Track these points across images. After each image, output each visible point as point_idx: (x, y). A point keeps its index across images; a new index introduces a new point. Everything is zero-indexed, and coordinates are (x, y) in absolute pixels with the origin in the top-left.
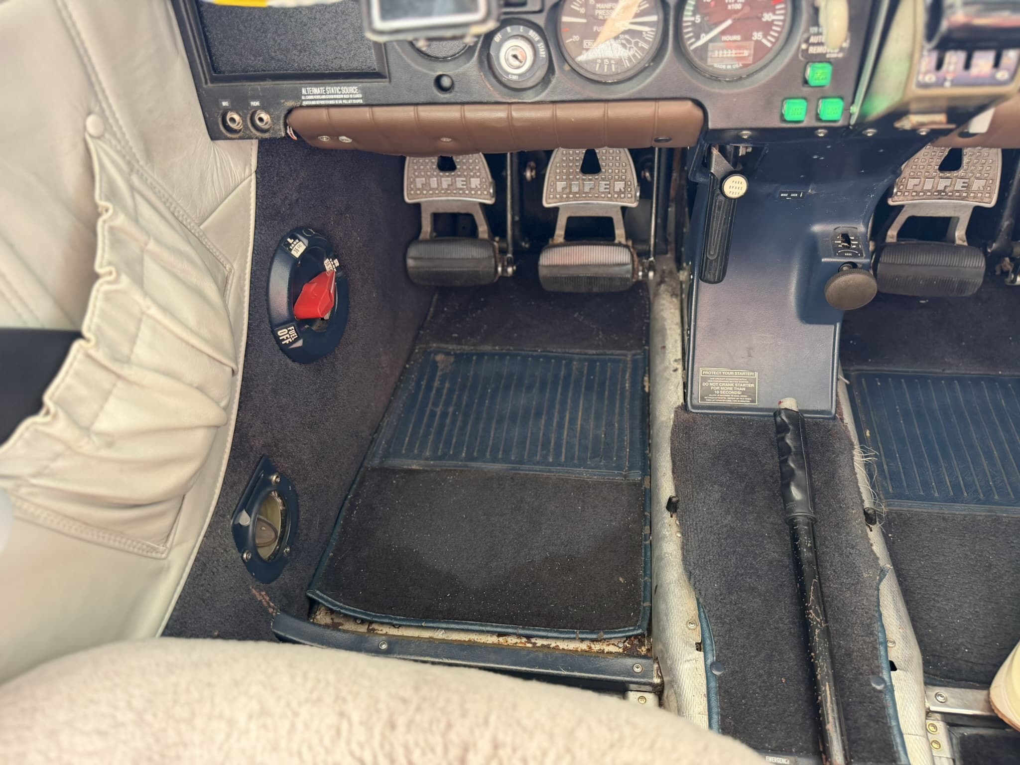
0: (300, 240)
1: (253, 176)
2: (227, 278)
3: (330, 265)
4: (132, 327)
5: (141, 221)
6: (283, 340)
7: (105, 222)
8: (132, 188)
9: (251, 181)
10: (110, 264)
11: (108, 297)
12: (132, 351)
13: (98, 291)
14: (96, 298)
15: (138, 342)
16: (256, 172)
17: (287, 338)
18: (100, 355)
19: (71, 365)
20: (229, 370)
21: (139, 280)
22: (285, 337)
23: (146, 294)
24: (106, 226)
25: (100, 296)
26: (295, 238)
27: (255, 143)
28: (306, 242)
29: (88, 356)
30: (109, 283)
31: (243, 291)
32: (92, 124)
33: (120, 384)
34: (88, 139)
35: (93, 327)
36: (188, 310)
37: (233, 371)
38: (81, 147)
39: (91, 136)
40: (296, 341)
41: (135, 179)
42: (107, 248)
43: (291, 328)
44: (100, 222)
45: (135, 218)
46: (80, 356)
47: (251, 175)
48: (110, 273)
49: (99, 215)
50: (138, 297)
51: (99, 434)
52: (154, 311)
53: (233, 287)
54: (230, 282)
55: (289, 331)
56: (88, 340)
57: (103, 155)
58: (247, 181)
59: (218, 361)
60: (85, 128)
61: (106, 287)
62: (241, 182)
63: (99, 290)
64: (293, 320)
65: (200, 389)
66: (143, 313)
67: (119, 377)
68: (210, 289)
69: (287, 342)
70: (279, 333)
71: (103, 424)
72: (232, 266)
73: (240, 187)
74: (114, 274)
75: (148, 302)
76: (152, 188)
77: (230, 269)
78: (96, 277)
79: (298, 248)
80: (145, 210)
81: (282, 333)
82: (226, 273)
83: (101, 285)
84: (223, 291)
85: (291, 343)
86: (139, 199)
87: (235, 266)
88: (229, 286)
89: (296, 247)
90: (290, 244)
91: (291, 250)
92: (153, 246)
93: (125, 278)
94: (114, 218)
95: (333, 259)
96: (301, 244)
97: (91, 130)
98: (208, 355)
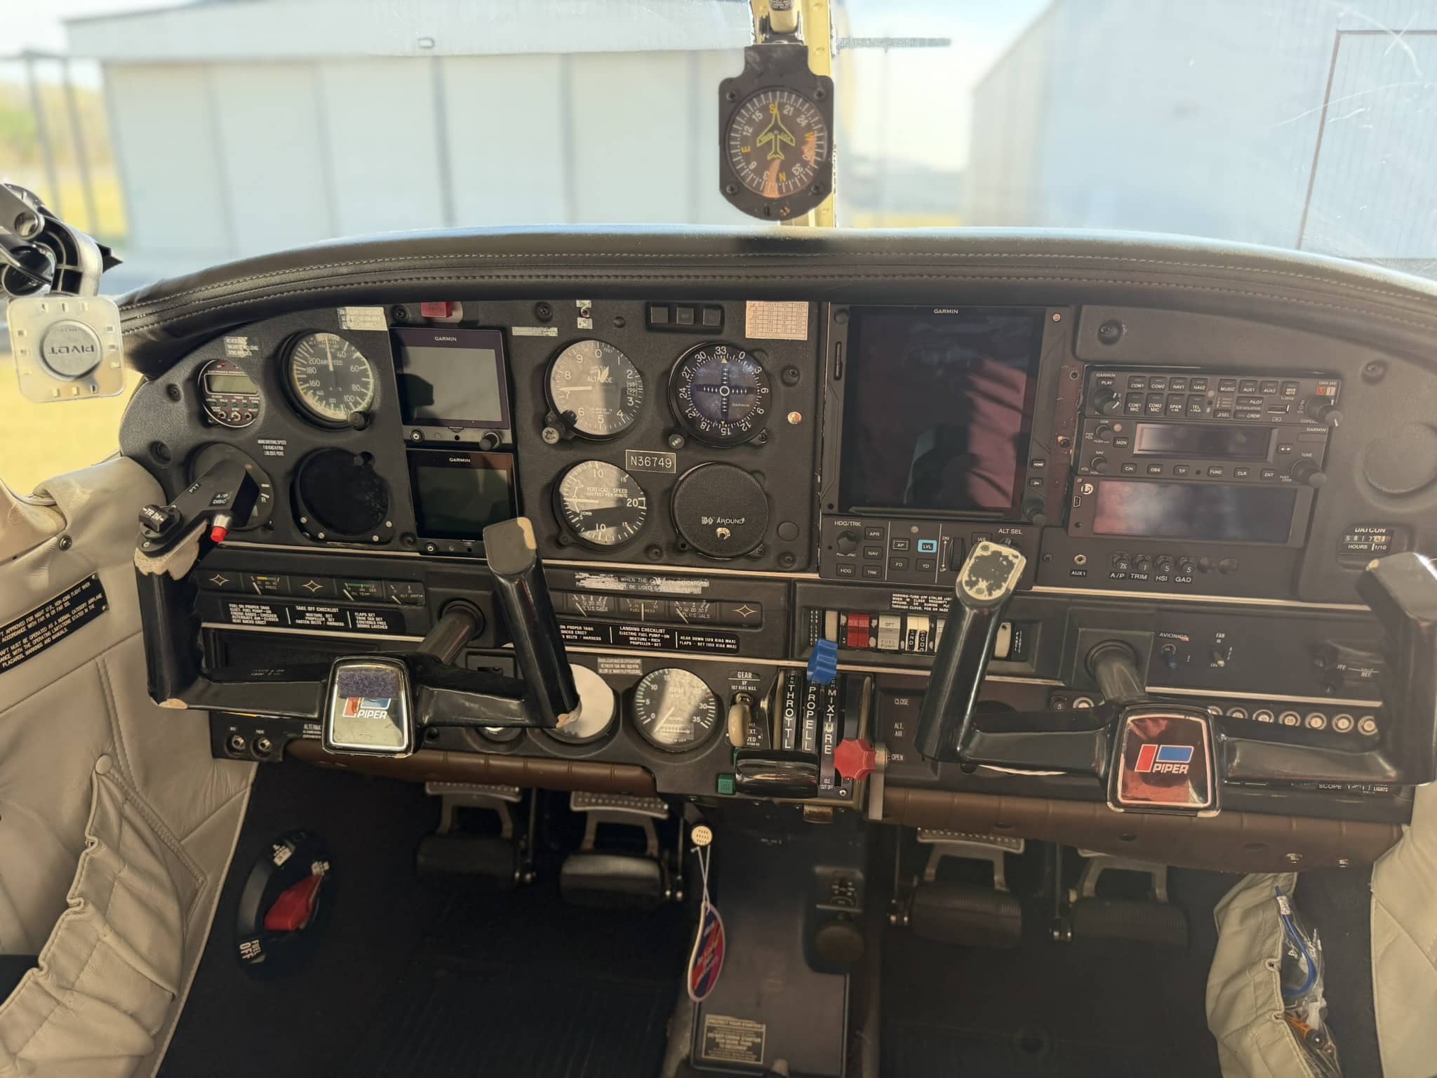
0: (287, 846)
1: (248, 790)
2: (197, 891)
3: (318, 868)
4: (84, 956)
5: (122, 847)
6: (245, 954)
7: (87, 854)
8: (122, 816)
9: (244, 795)
10: (80, 896)
11: (70, 928)
13: (63, 920)
14: (60, 928)
15: (86, 968)
16: (253, 785)
17: (249, 952)
18: (47, 983)
19: (19, 992)
20: (168, 995)
21: (103, 908)
22: (247, 951)
23: (107, 921)
24: (87, 859)
25: (63, 926)
26: (281, 845)
27: (255, 765)
28: (293, 848)
29: (37, 983)
30: (75, 913)
31: (211, 903)
32: (101, 764)
33: (58, 1010)
35: (49, 955)
36: (142, 932)
37: (174, 996)
38: (86, 782)
39: (96, 772)
40: (258, 955)
41: (128, 809)
42: (82, 879)
43: (255, 942)
44: (83, 854)
45: (116, 849)
46: (29, 984)
47: (246, 787)
48: (79, 904)
49: (86, 847)
50: (98, 926)
51: (22, 1060)
52: (110, 939)
53: (202, 899)
54: (199, 894)
55: (252, 944)
56: (41, 969)
57: (102, 786)
58: (240, 794)
59: (160, 986)
60: (94, 767)
61: (73, 917)
62: (235, 795)
63: (66, 917)
64: (261, 932)
65: (134, 1017)
66: (99, 940)
67: (58, 1003)
68: (171, 911)
69: (248, 956)
70: (242, 947)
71: (30, 1052)
72: (206, 879)
73: (233, 800)
74: (82, 905)
75: (107, 930)
76: (140, 813)
77: (203, 882)
78: (67, 906)
79: (282, 856)
80: (129, 837)
81: (245, 947)
82: (197, 886)
84: (185, 911)
85: (251, 958)
86: (126, 827)
87: (209, 878)
88: (197, 899)
89: (281, 854)
90: (274, 851)
91: (274, 857)
92: (125, 873)
93: (90, 908)
94: (97, 851)
95: (323, 862)
96: (287, 850)
97: (98, 769)
98: (151, 981)
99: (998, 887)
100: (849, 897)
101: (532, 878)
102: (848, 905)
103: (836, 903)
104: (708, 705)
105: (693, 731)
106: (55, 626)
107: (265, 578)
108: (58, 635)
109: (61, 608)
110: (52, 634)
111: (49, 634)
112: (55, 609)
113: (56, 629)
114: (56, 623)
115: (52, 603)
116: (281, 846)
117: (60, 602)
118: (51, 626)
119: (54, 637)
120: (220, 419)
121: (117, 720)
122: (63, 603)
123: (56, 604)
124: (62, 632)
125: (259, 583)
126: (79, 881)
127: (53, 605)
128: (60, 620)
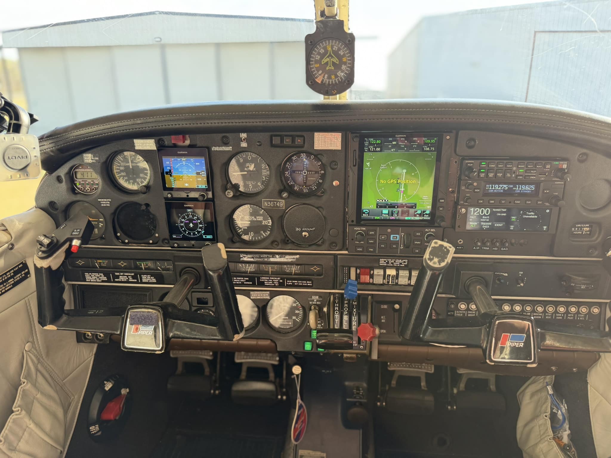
1: (93, 356)
2: (70, 404)
3: (124, 391)
4: (20, 434)
5: (37, 384)
7: (22, 387)
8: (37, 370)
9: (92, 358)
10: (19, 406)
11: (14, 421)
12: (18, 444)
13: (11, 418)
14: (9, 422)
15: (22, 440)
16: (95, 354)
20: (59, 451)
21: (29, 412)
22: (93, 430)
23: (31, 418)
24: (22, 389)
25: (11, 421)
27: (96, 346)
28: (113, 382)
30: (17, 415)
31: (77, 408)
32: (27, 347)
34: (24, 352)
35: (5, 435)
36: (47, 422)
37: (61, 451)
38: (21, 355)
39: (25, 350)
40: (98, 432)
41: (39, 366)
42: (19, 399)
43: (96, 426)
44: (20, 388)
45: (34, 385)
48: (18, 411)
49: (21, 384)
50: (27, 420)
52: (32, 426)
53: (73, 407)
54: (71, 405)
57: (28, 357)
58: (89, 359)
59: (55, 447)
60: (24, 348)
61: (15, 417)
62: (87, 359)
64: (99, 421)
66: (27, 427)
68: (60, 413)
69: (93, 432)
70: (91, 428)
72: (75, 398)
73: (86, 361)
74: (20, 411)
75: (31, 422)
76: (45, 368)
77: (73, 399)
78: (13, 412)
80: (40, 379)
82: (71, 401)
83: (13, 416)
84: (66, 412)
85: (95, 433)
86: (39, 374)
87: (76, 397)
88: (70, 408)
89: (108, 385)
90: (105, 384)
91: (105, 387)
92: (39, 396)
93: (24, 412)
94: (26, 386)
95: (126, 388)
96: (110, 383)
97: (26, 349)
98: (51, 445)
99: (423, 388)
100: (360, 395)
101: (219, 393)
102: (361, 398)
103: (355, 398)
104: (299, 311)
105: (293, 323)
106: (7, 284)
107: (101, 261)
108: (8, 288)
109: (9, 276)
110: (6, 288)
111: (4, 288)
112: (7, 276)
113: (7, 286)
114: (7, 283)
115: (5, 274)
116: (108, 382)
117: (9, 273)
118: (5, 284)
119: (6, 289)
120: (81, 190)
121: (35, 327)
122: (10, 274)
123: (7, 274)
124: (10, 287)
125: (98, 263)
126: (18, 400)
127: (6, 275)
128: (9, 282)
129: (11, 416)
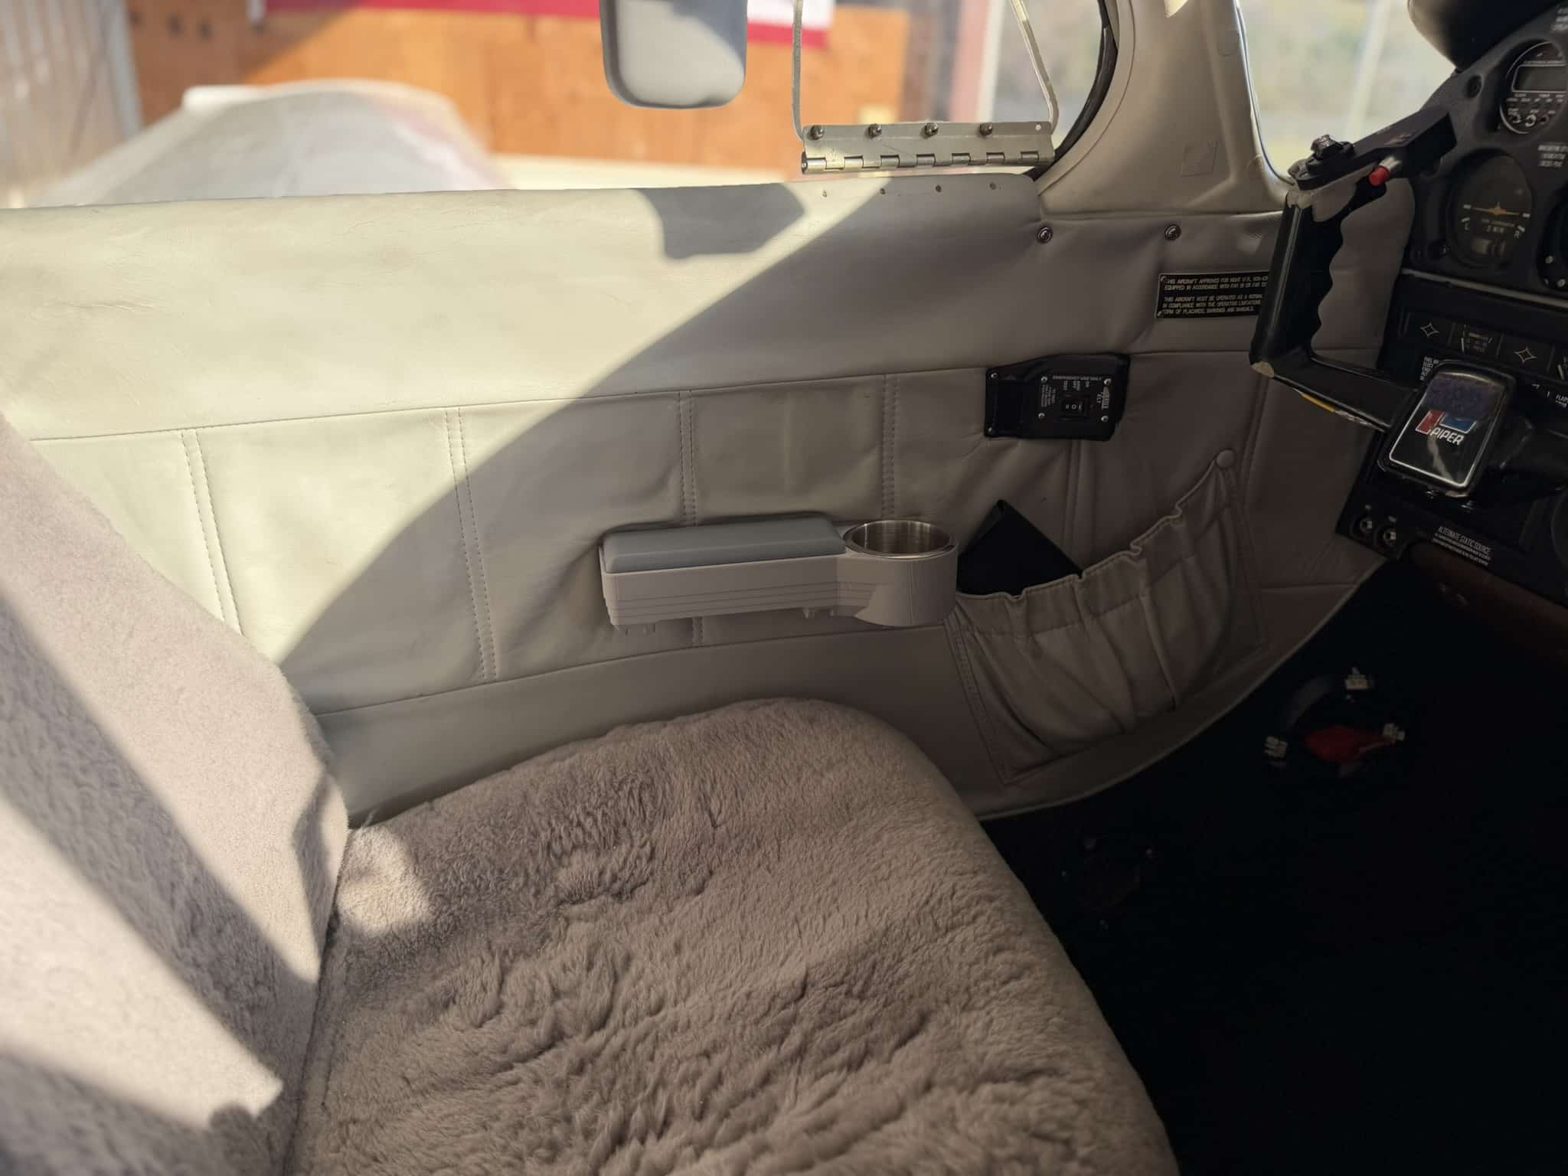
0: (1367, 678)
1: (1355, 587)
3: (1392, 731)
4: (1119, 597)
5: (1201, 539)
6: (1267, 748)
7: (1168, 520)
8: (1217, 515)
10: (1142, 547)
11: (1121, 564)
12: (1105, 612)
13: (1119, 556)
14: (1113, 560)
15: (1115, 611)
16: (1361, 587)
17: (1273, 750)
18: (1079, 593)
19: (1057, 584)
21: (1155, 578)
22: (1271, 747)
23: (1152, 584)
24: (1166, 524)
25: (1116, 559)
26: (1361, 670)
28: (1373, 684)
29: (1072, 588)
30: (1131, 557)
31: (1262, 671)
32: (1223, 457)
33: (1077, 625)
34: (1213, 463)
35: (1092, 574)
37: (1174, 702)
38: (1202, 466)
41: (1225, 514)
42: (1152, 536)
43: (1283, 745)
44: (1165, 518)
45: (1195, 536)
47: (1354, 584)
48: (1136, 551)
49: (1171, 514)
50: (1142, 583)
52: (1145, 600)
53: (1254, 660)
54: (1253, 654)
55: (1280, 744)
56: (1080, 577)
57: (1213, 478)
58: (1344, 587)
60: (1216, 456)
61: (1126, 559)
62: (1339, 583)
64: (1294, 737)
66: (1137, 596)
67: (1081, 620)
69: (1271, 753)
70: (1269, 739)
72: (1267, 644)
73: (1334, 587)
74: (1138, 553)
75: (1147, 593)
76: (1236, 527)
77: (1262, 644)
78: (1129, 548)
79: (1357, 682)
80: (1214, 536)
83: (1124, 555)
85: (1272, 758)
86: (1216, 526)
87: (1271, 645)
90: (1351, 673)
91: (1347, 678)
92: (1191, 561)
93: (1143, 562)
95: (1400, 729)
96: (1365, 681)
97: (1219, 459)
98: (1161, 668)
106: (1244, 300)
107: (1477, 336)
109: (1257, 285)
110: (1238, 306)
111: (1235, 303)
112: (1252, 282)
113: (1244, 303)
114: (1246, 297)
115: (1252, 275)
116: (1361, 673)
117: (1259, 278)
118: (1240, 297)
119: (1238, 310)
120: (1510, 123)
121: (1258, 427)
122: (1261, 282)
123: (1255, 279)
124: (1248, 309)
125: (1469, 341)
126: (1148, 536)
127: (1251, 279)
128: (1251, 296)
129: (1120, 553)
